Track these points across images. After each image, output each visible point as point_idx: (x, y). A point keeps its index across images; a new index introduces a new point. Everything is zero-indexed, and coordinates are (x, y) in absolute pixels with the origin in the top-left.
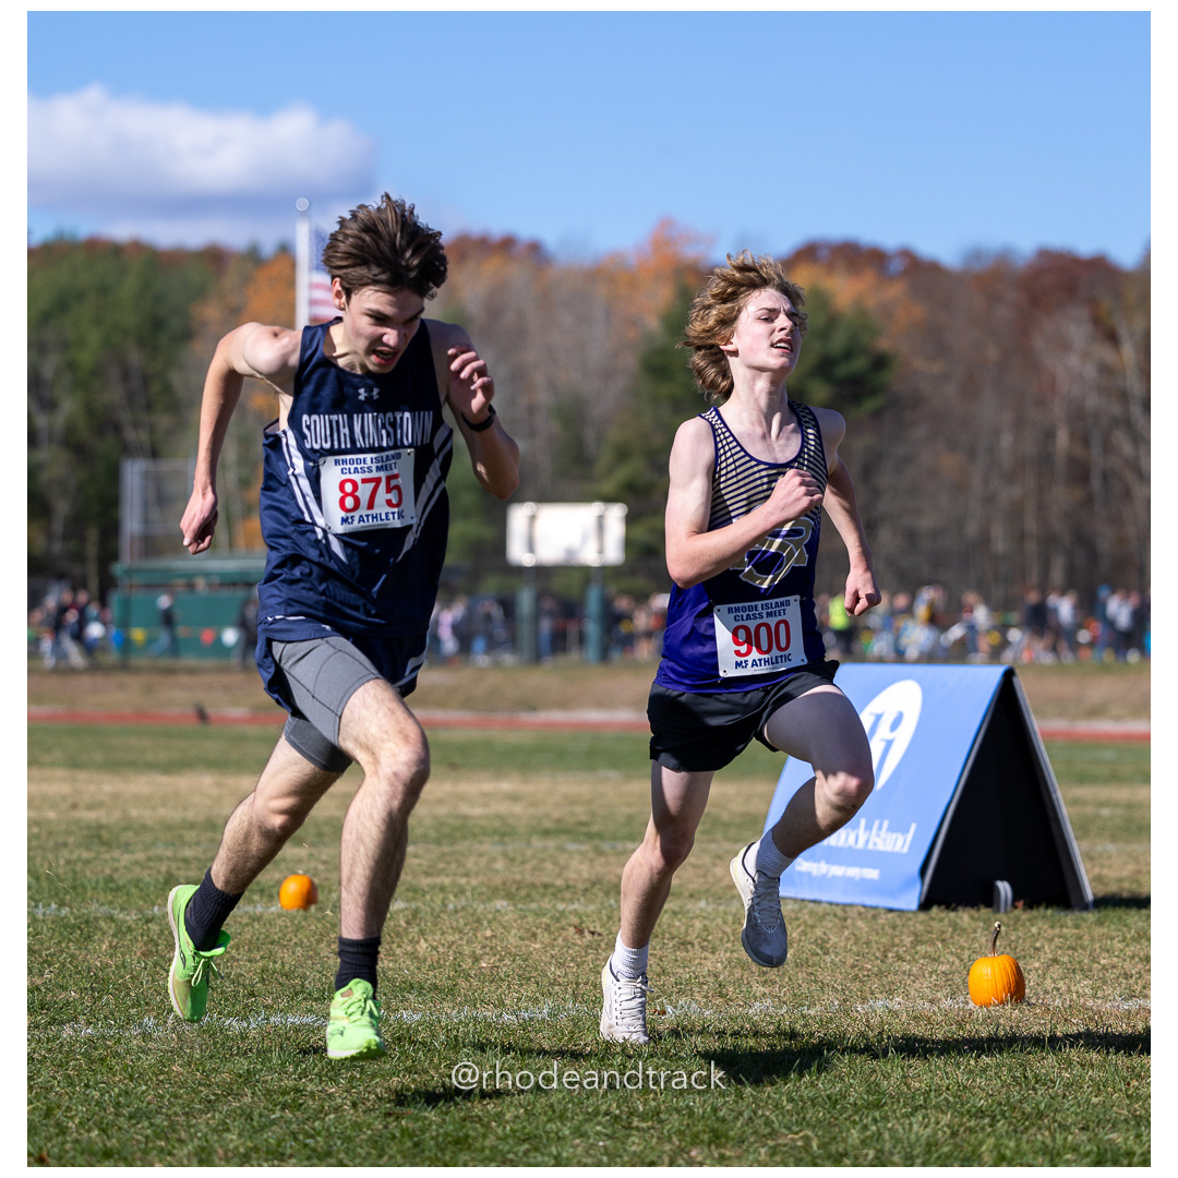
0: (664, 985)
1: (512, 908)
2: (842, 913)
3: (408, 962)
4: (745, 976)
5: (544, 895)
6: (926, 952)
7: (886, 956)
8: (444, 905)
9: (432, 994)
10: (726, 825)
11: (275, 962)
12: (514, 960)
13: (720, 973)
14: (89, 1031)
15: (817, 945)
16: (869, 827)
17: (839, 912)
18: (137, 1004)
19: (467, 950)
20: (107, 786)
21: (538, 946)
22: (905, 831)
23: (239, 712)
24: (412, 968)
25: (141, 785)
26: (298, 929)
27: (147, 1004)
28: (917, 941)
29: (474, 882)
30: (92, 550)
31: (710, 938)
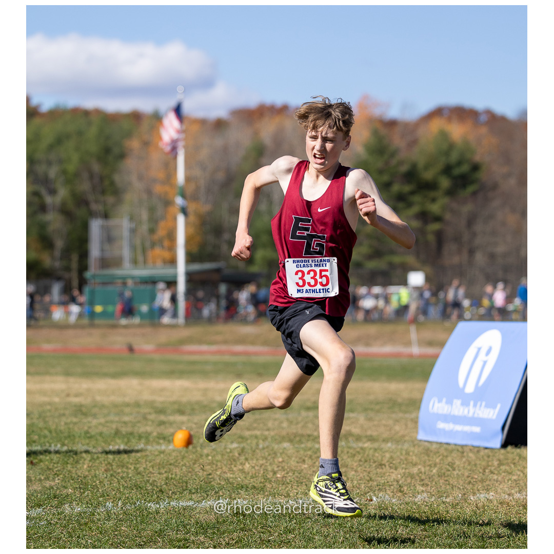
0: (371, 486)
1: (291, 447)
2: (462, 450)
3: (240, 474)
4: (413, 482)
5: (308, 440)
6: (506, 469)
7: (485, 471)
8: (257, 445)
9: (253, 490)
10: (400, 405)
11: (172, 474)
12: (294, 474)
13: (400, 480)
14: (79, 509)
15: (449, 466)
16: (475, 405)
17: (460, 449)
18: (102, 496)
19: (270, 468)
20: (84, 385)
21: (306, 466)
22: (495, 407)
23: (149, 347)
24: (242, 477)
25: (101, 384)
26: (183, 458)
27: (108, 495)
28: (501, 464)
29: (272, 433)
30: (75, 265)
31: (394, 462)
